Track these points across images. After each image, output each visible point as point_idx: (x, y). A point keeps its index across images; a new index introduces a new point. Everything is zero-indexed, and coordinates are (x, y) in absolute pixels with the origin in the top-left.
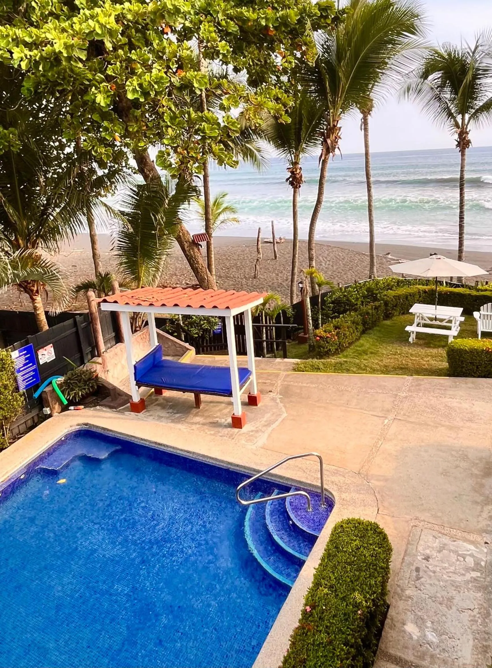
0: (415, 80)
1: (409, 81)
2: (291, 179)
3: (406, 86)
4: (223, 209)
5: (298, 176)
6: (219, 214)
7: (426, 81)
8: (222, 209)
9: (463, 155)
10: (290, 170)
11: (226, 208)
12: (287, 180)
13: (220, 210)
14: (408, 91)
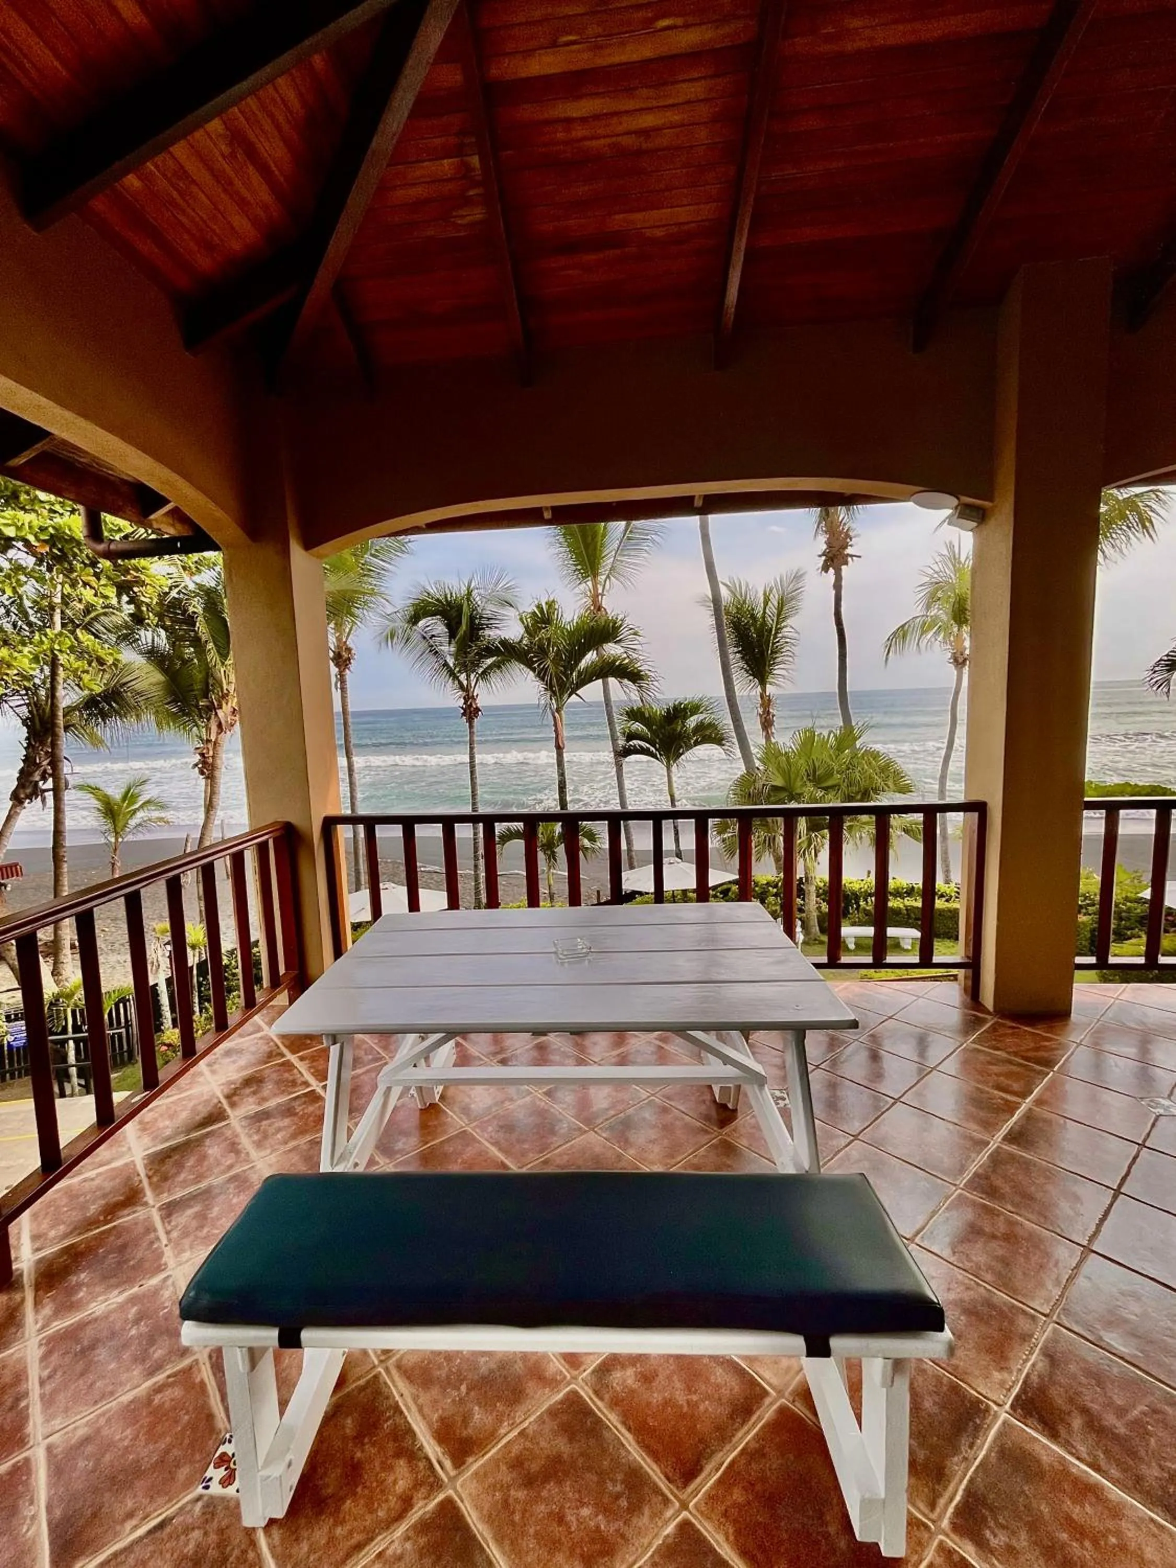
0: (400, 624)
1: (392, 625)
2: (200, 766)
3: (388, 631)
4: (144, 804)
5: (210, 760)
6: (135, 812)
7: (415, 627)
8: (140, 803)
9: (471, 727)
10: (199, 751)
11: (148, 802)
12: (196, 765)
13: (137, 806)
14: (392, 638)
